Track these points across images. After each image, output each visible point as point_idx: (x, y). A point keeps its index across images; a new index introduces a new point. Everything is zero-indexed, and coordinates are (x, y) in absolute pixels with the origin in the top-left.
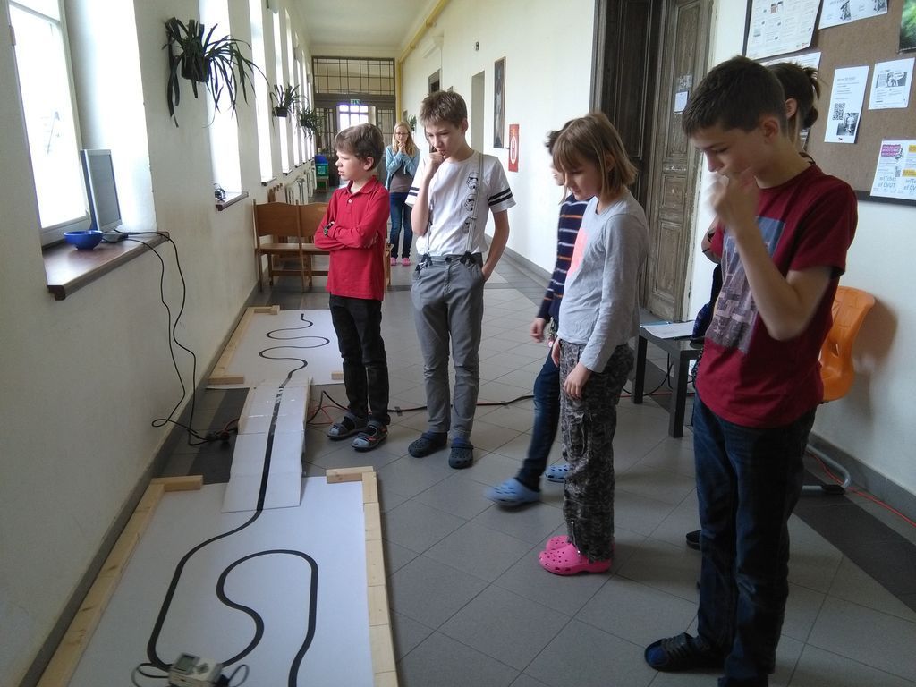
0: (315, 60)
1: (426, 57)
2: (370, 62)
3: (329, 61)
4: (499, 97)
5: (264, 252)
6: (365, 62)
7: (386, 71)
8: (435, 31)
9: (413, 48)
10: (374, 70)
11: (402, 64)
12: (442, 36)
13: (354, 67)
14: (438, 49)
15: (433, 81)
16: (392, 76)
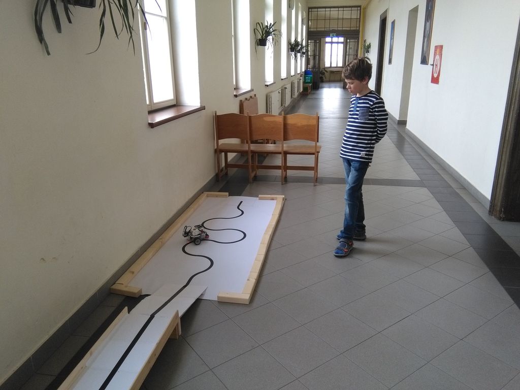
0: (310, 10)
1: (379, 2)
2: (345, 9)
3: (319, 10)
4: (428, 24)
5: (221, 150)
6: (342, 9)
7: (355, 14)
10: (347, 14)
11: (365, 9)
13: (334, 13)
15: (383, 18)
16: (358, 17)
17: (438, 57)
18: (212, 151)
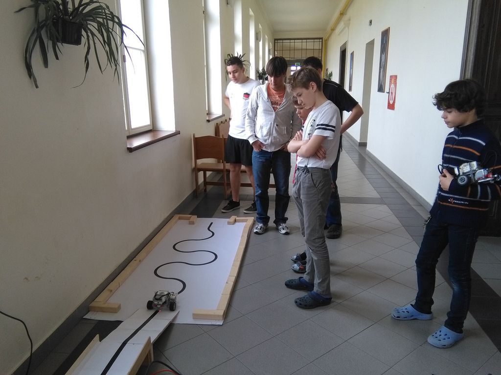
0: (276, 41)
1: (339, 35)
2: (308, 41)
3: (284, 41)
4: (383, 56)
5: (200, 170)
6: (305, 41)
7: (317, 45)
8: (346, 18)
9: (333, 30)
10: (310, 45)
11: (326, 41)
12: (350, 20)
13: (298, 44)
14: (347, 28)
15: (343, 49)
16: (320, 48)
17: (393, 86)
18: (189, 171)
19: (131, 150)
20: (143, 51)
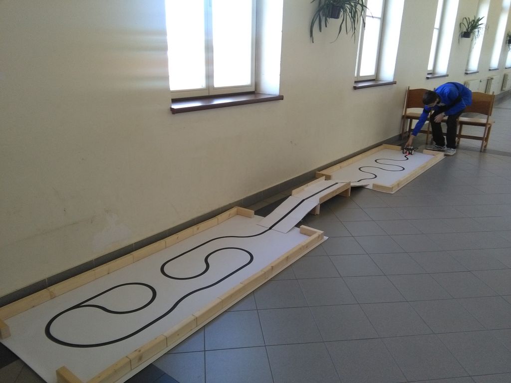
5: (408, 117)
18: (400, 117)
19: (355, 88)
20: (380, 18)
